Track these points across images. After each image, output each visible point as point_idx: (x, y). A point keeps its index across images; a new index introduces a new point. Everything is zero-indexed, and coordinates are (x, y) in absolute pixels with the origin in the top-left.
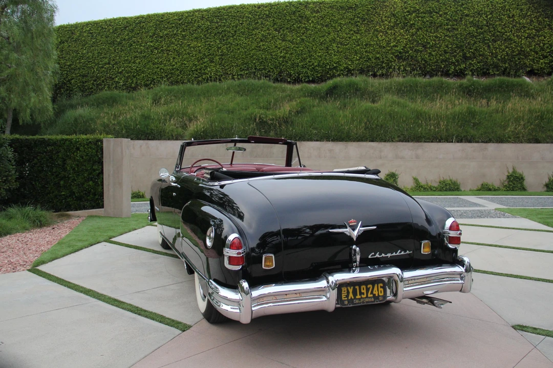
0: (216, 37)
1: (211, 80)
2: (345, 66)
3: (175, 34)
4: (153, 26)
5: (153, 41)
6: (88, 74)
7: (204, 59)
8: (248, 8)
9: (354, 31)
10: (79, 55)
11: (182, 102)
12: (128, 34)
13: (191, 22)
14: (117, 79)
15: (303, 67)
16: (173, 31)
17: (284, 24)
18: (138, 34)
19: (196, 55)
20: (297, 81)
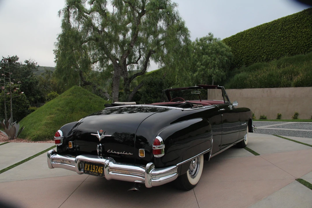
4: (281, 24)
5: (281, 33)
10: (245, 46)
11: (292, 65)
13: (303, 18)
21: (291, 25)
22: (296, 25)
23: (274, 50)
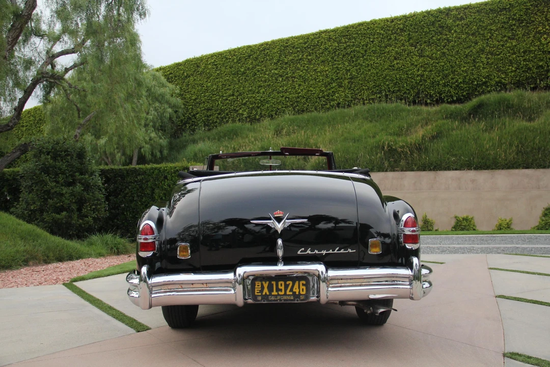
0: (344, 59)
1: (339, 107)
2: (497, 80)
3: (301, 59)
4: (277, 52)
5: (278, 68)
6: (213, 107)
7: (332, 83)
8: (379, 24)
9: (509, 37)
10: (204, 88)
11: (304, 132)
12: (252, 62)
13: (317, 45)
14: (241, 111)
15: (445, 85)
16: (298, 56)
17: (421, 38)
18: (263, 62)
19: (323, 80)
20: (439, 101)
21: (296, 55)
22: (305, 57)
23: (264, 100)
